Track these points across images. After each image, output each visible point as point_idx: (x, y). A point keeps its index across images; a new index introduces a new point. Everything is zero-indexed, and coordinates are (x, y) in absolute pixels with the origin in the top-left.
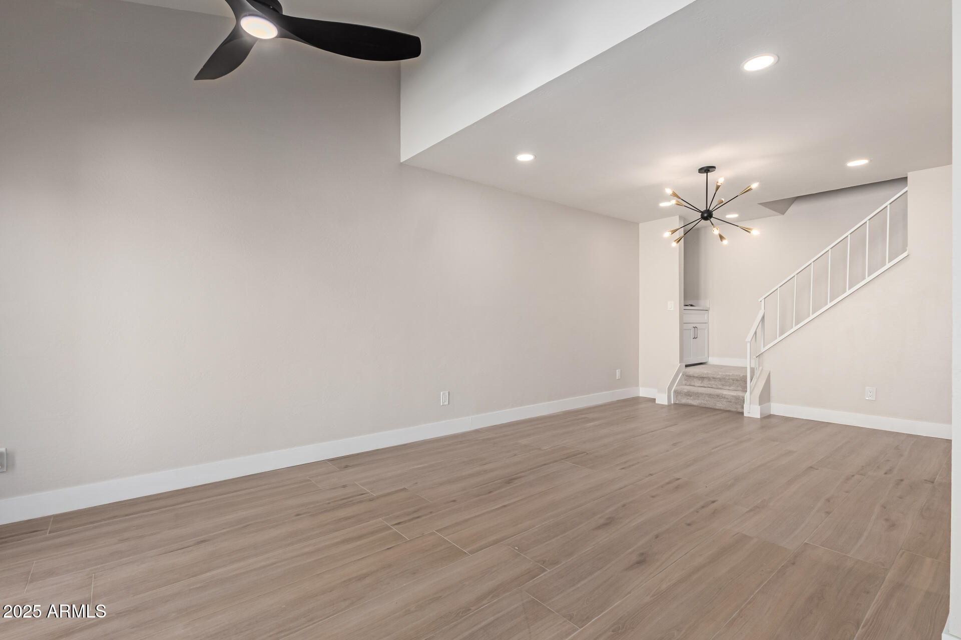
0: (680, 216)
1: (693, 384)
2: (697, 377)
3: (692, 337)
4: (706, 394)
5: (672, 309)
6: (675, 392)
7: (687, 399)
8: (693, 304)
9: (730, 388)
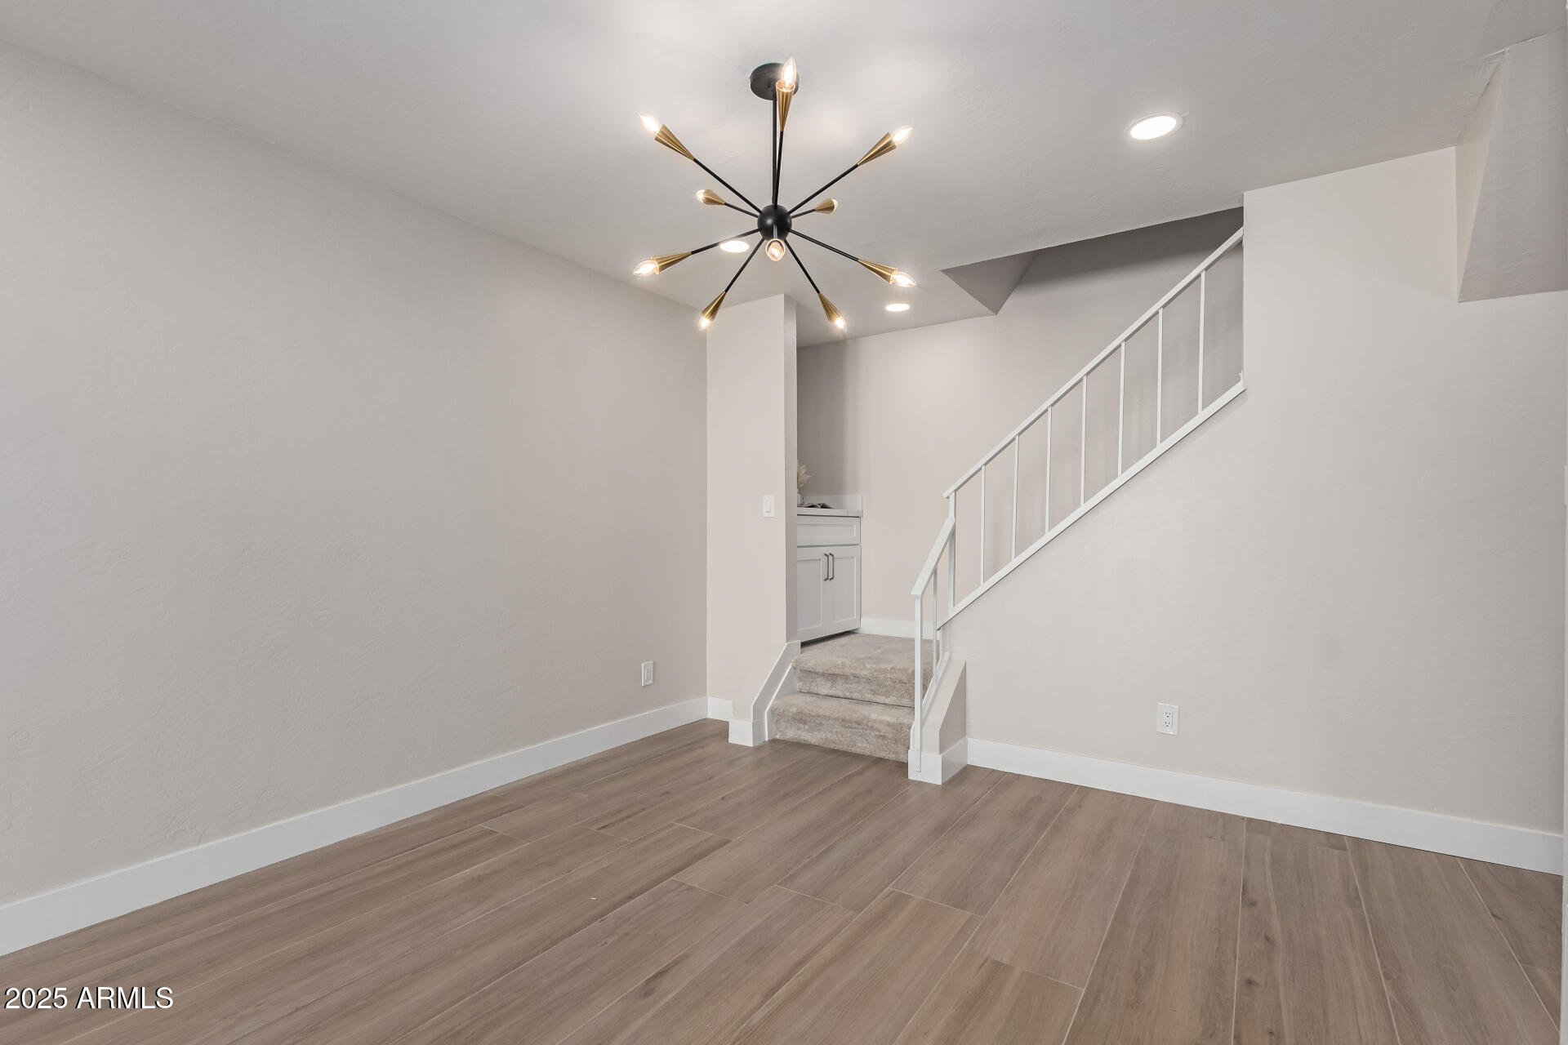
0: (788, 299)
1: (814, 689)
2: (823, 674)
3: (823, 575)
4: (837, 719)
5: (772, 514)
6: (772, 711)
7: (799, 729)
8: (827, 504)
9: (887, 701)
